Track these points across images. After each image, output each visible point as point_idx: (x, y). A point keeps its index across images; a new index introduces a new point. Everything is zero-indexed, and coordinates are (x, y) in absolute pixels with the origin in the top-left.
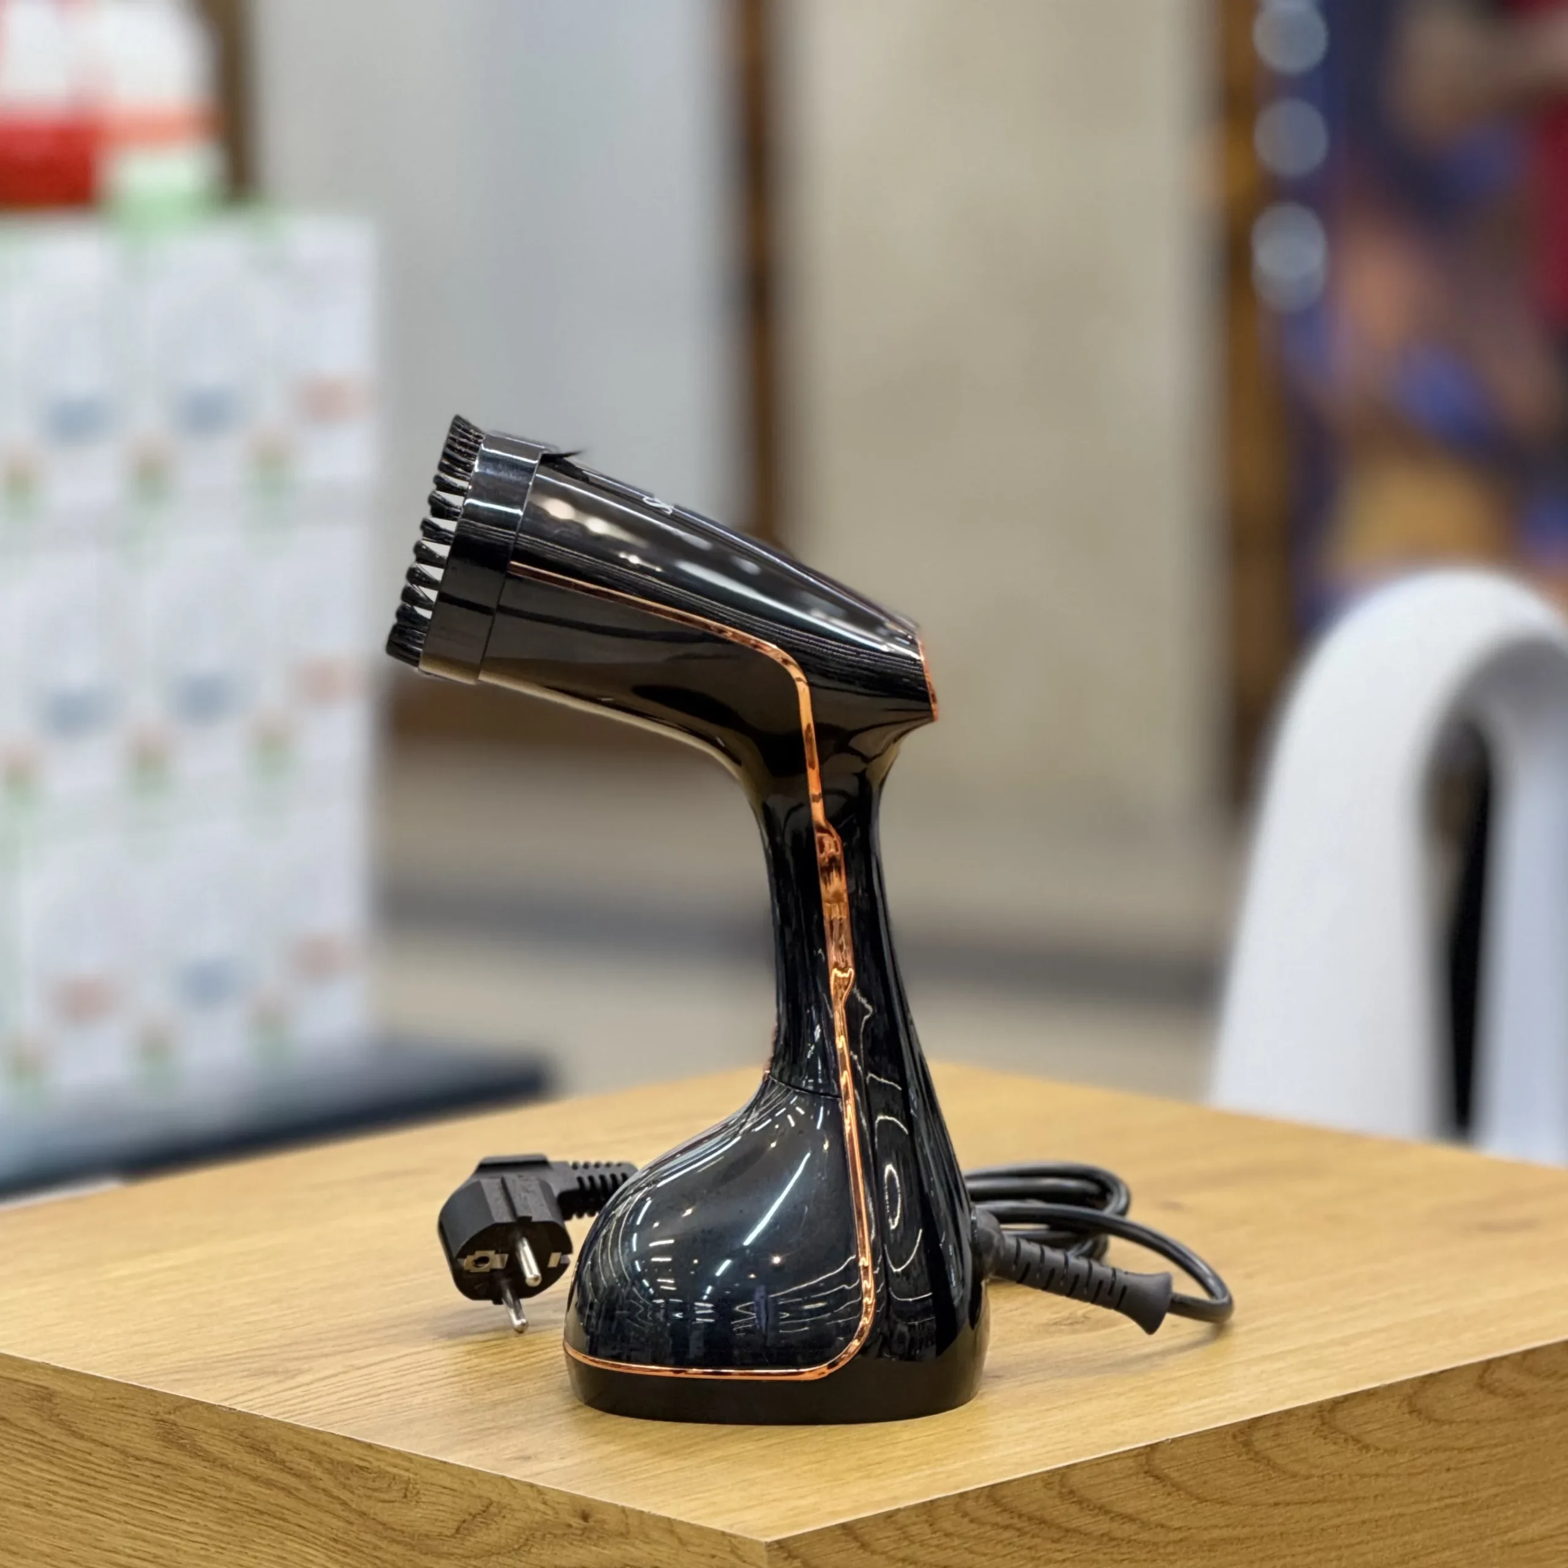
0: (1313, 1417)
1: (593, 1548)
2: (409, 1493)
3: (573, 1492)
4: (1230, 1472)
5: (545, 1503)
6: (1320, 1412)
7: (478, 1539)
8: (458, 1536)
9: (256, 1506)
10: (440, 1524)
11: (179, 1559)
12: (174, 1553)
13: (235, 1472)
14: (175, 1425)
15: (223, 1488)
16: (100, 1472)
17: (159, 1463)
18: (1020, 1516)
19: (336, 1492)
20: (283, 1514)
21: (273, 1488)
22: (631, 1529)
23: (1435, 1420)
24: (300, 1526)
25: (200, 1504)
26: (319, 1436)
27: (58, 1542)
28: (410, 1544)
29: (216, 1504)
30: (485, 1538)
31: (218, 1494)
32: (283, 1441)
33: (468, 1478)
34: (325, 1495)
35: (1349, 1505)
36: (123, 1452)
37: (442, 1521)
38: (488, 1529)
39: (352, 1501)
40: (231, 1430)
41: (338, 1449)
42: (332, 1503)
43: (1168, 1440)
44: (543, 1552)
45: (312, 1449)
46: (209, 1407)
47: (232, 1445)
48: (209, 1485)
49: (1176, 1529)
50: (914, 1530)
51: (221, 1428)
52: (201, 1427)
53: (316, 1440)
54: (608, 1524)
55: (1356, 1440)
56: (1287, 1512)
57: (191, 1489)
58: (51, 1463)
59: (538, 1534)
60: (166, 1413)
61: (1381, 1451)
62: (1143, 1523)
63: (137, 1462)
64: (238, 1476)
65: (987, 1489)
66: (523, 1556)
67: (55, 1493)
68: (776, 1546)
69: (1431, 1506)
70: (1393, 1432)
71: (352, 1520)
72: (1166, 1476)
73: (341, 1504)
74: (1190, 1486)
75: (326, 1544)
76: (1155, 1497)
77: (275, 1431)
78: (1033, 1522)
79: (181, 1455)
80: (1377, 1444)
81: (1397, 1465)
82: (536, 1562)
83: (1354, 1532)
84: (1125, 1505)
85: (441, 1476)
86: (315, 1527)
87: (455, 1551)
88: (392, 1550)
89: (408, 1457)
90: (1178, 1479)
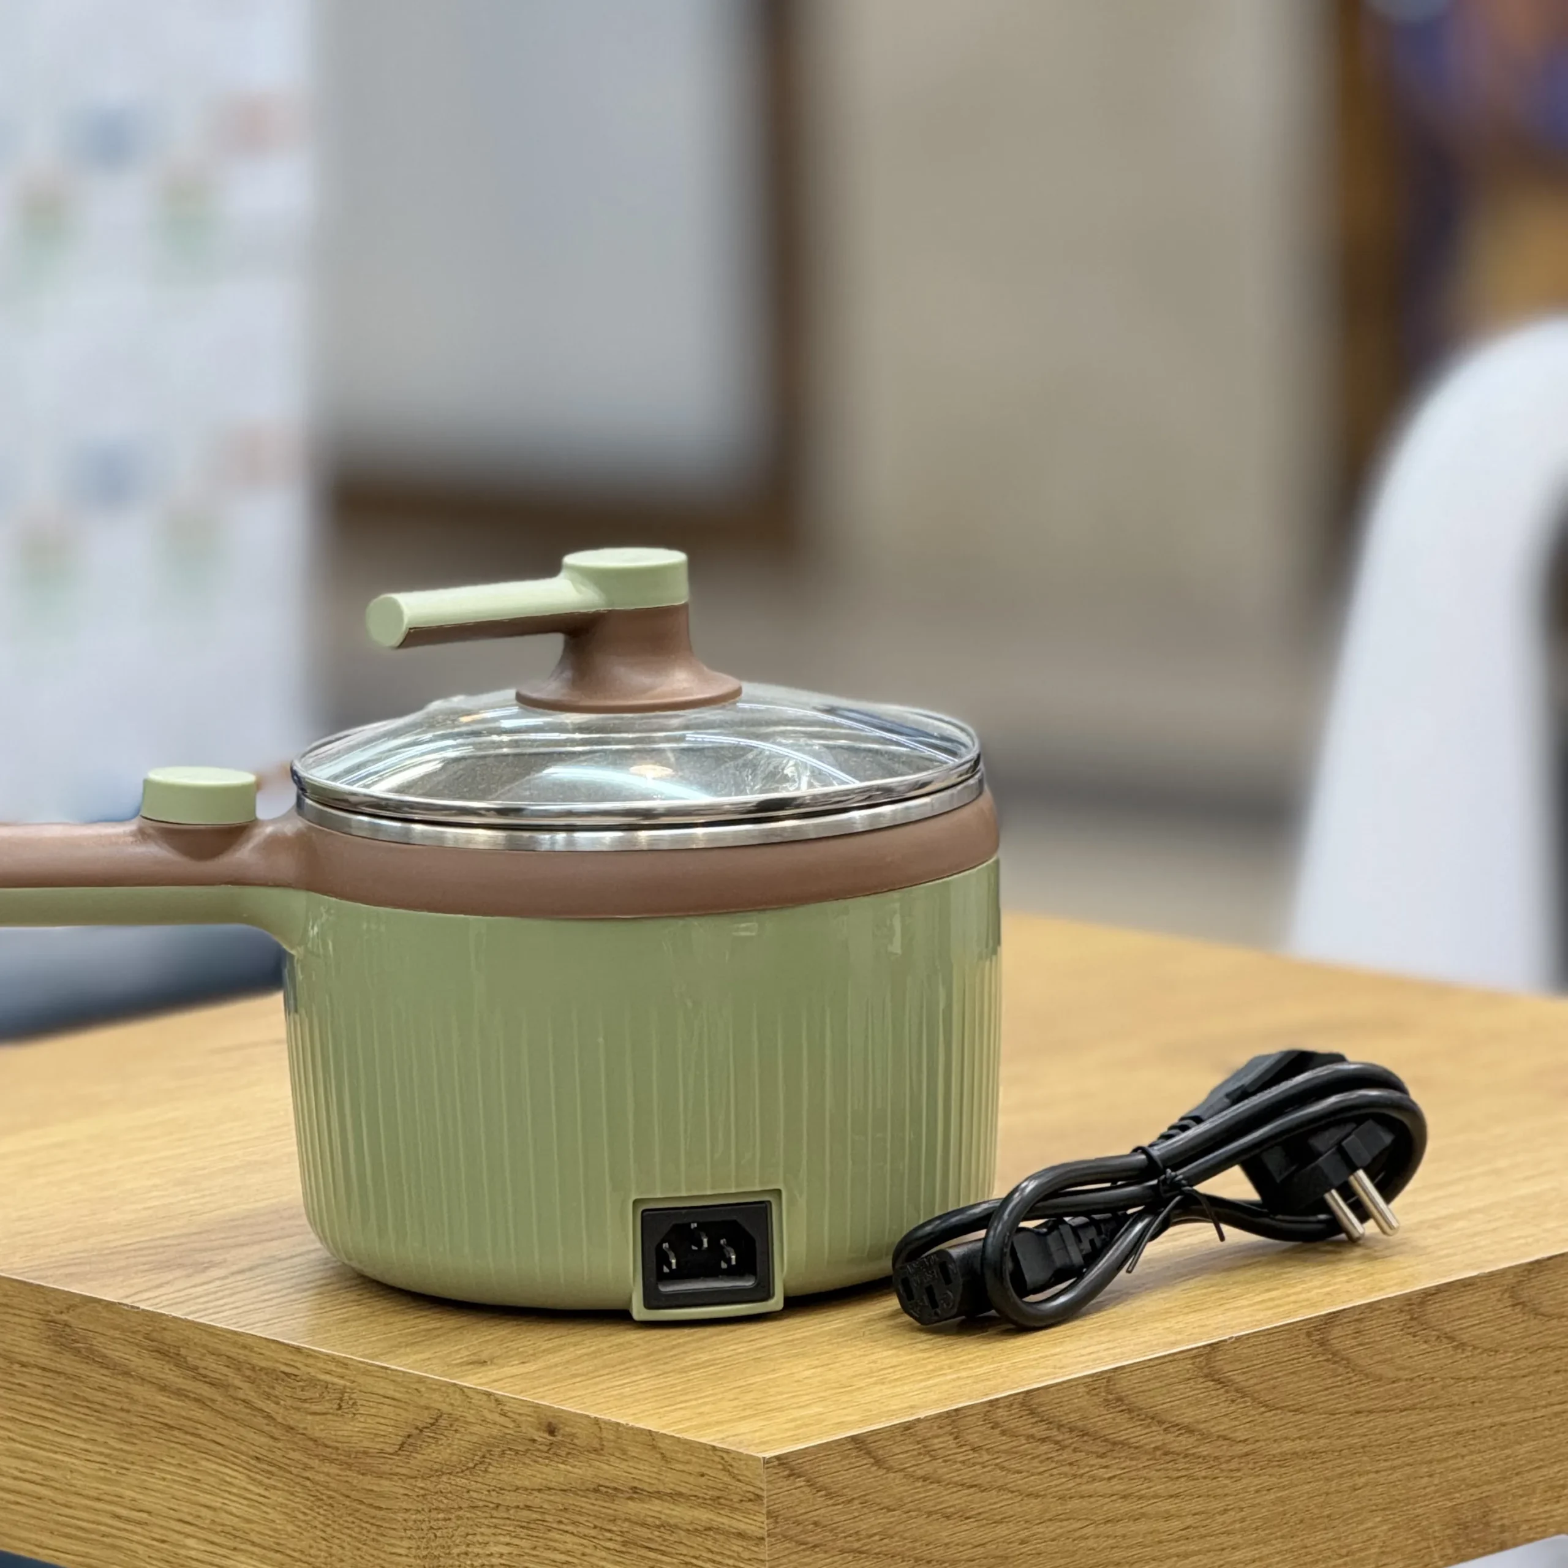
0: (1402, 1311)
1: (560, 1465)
2: (344, 1403)
3: (536, 1401)
4: (1303, 1375)
5: (505, 1415)
6: (1409, 1305)
7: (425, 1457)
8: (400, 1452)
9: (166, 1421)
10: (381, 1440)
11: (74, 1482)
12: (69, 1475)
13: (139, 1381)
14: (69, 1326)
15: (125, 1400)
17: (50, 1371)
18: (1060, 1427)
19: (260, 1404)
20: (197, 1429)
21: (183, 1398)
22: (605, 1443)
23: (1543, 1315)
24: (216, 1442)
25: (99, 1419)
26: (236, 1338)
28: (346, 1463)
29: (118, 1417)
30: (434, 1455)
31: (119, 1406)
32: (195, 1344)
33: (415, 1386)
34: (246, 1407)
35: (1442, 1413)
36: (6, 1358)
37: (383, 1436)
38: (436, 1443)
39: (277, 1413)
40: (133, 1332)
41: (260, 1354)
42: (255, 1416)
43: (1232, 1338)
44: (501, 1471)
45: (228, 1354)
46: (109, 1305)
47: (137, 1349)
48: (108, 1396)
49: (1240, 1441)
50: (936, 1443)
51: (123, 1331)
52: (99, 1330)
53: (235, 1343)
54: (578, 1438)
55: (1452, 1339)
56: (1370, 1421)
57: (88, 1401)
59: (497, 1451)
60: (56, 1312)
61: (1479, 1351)
62: (1203, 1434)
63: (24, 1369)
64: (142, 1385)
65: (1021, 1396)
66: (479, 1476)
68: (776, 1463)
69: (1538, 1414)
70: (1492, 1329)
71: (277, 1435)
72: (1230, 1381)
73: (264, 1417)
74: (1257, 1392)
75: (248, 1463)
76: (1216, 1404)
77: (187, 1333)
78: (1074, 1434)
79: (74, 1361)
80: (1474, 1343)
81: (1498, 1367)
82: (494, 1483)
83: (1446, 1445)
84: (1183, 1414)
85: (382, 1384)
86: (234, 1444)
87: (398, 1470)
88: (326, 1470)
89: (343, 1363)
90: (1243, 1383)
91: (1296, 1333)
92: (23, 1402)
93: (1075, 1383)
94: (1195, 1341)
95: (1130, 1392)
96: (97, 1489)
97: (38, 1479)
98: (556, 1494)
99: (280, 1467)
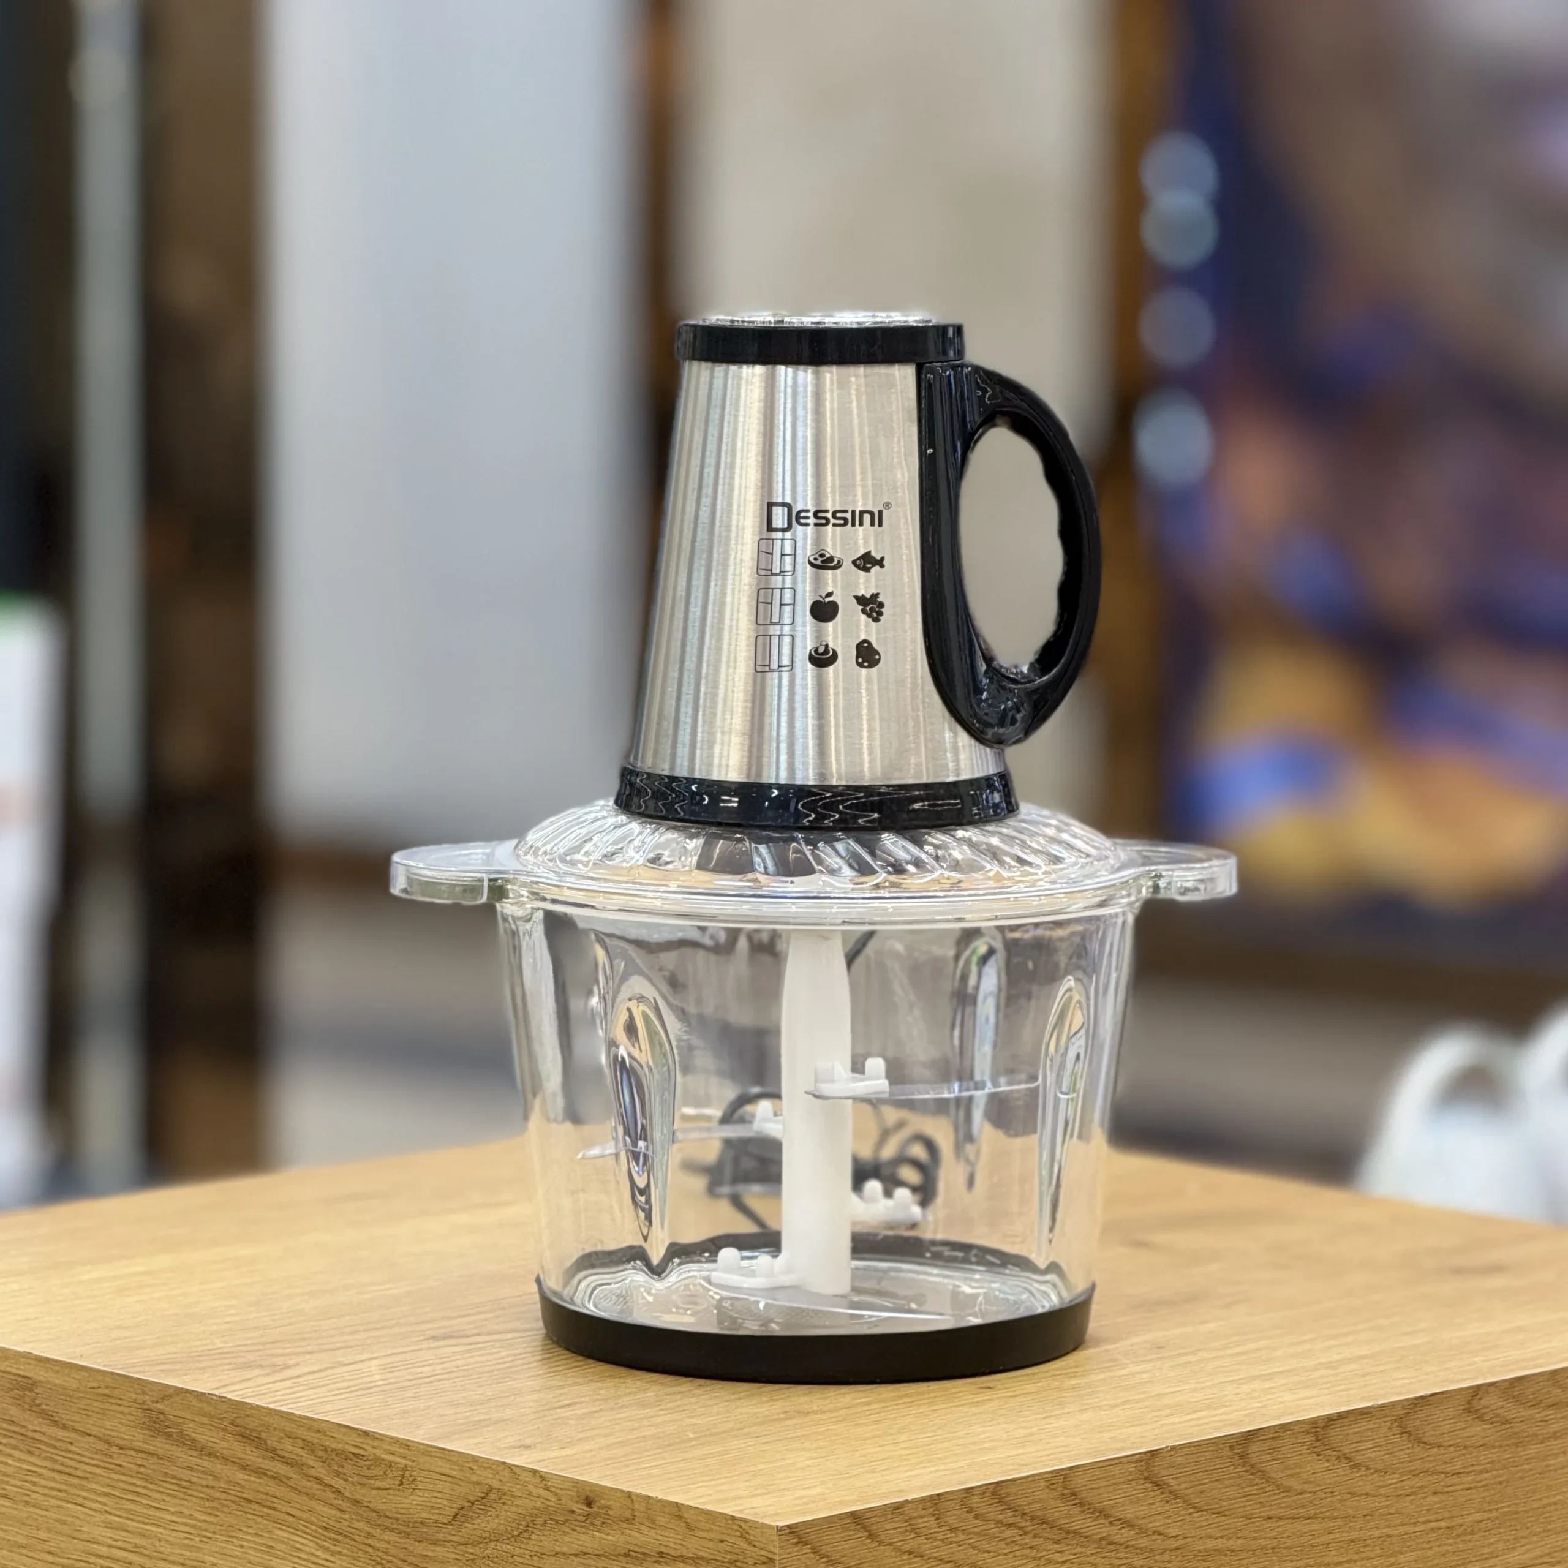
0: (1308, 1433)
1: (595, 1533)
2: (405, 1480)
3: (577, 1478)
4: (1227, 1482)
5: (548, 1489)
6: (1316, 1427)
7: (476, 1526)
8: (455, 1523)
9: (245, 1496)
10: (437, 1511)
11: (162, 1549)
12: (157, 1543)
13: (223, 1461)
14: (162, 1414)
15: (210, 1478)
16: (80, 1462)
17: (146, 1452)
18: (1023, 1515)
19: (328, 1480)
20: (272, 1502)
21: (262, 1476)
22: (637, 1514)
23: (1425, 1443)
24: (288, 1514)
25: (185, 1493)
26: (310, 1423)
27: (34, 1533)
28: (405, 1532)
29: (202, 1492)
30: (484, 1525)
31: (204, 1483)
32: (275, 1429)
33: (468, 1464)
34: (318, 1483)
35: (1340, 1522)
36: (106, 1442)
37: (438, 1508)
38: (486, 1515)
39: (345, 1488)
40: (221, 1419)
41: (332, 1437)
42: (326, 1492)
43: (1167, 1447)
44: (543, 1538)
45: (303, 1437)
46: (199, 1396)
47: (222, 1434)
48: (195, 1474)
49: (1172, 1537)
50: (921, 1522)
51: (211, 1417)
52: (190, 1416)
53: (310, 1429)
54: (613, 1510)
55: (1350, 1459)
56: (1278, 1527)
57: (178, 1479)
58: (30, 1453)
59: (540, 1521)
60: (151, 1402)
61: (1372, 1471)
62: (1141, 1529)
63: (121, 1451)
64: (225, 1465)
65: (993, 1486)
66: (522, 1543)
67: (34, 1483)
68: (787, 1531)
69: (1417, 1529)
70: (1383, 1453)
71: (344, 1508)
72: (1164, 1484)
73: (333, 1492)
74: (1187, 1495)
75: (316, 1531)
76: (1153, 1504)
77: (267, 1419)
78: (1035, 1521)
79: (167, 1444)
80: (1368, 1464)
81: (1385, 1486)
82: (536, 1549)
83: (1342, 1550)
84: (1124, 1510)
85: (440, 1463)
86: (305, 1516)
87: (451, 1538)
88: (386, 1538)
89: (406, 1444)
90: (1176, 1487)
91: (1221, 1446)
92: (118, 1480)
93: (1037, 1478)
94: (1138, 1448)
95: (1082, 1488)
96: (182, 1555)
97: (129, 1547)
98: (590, 1558)
99: (345, 1536)
